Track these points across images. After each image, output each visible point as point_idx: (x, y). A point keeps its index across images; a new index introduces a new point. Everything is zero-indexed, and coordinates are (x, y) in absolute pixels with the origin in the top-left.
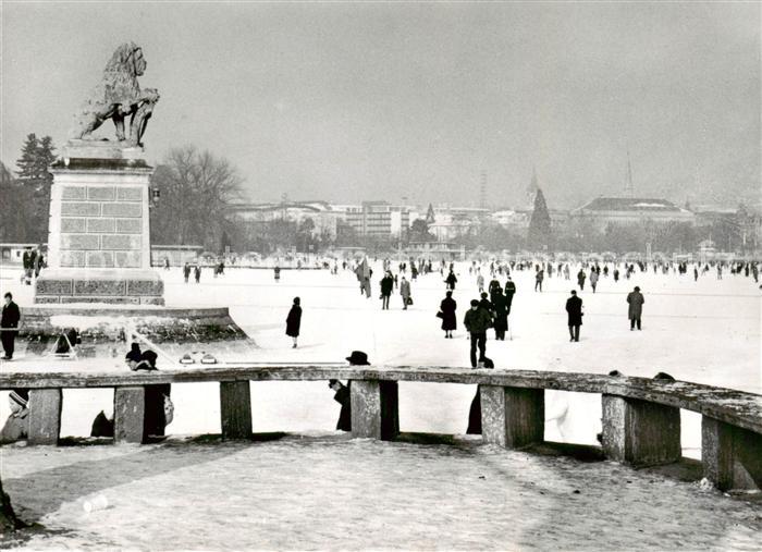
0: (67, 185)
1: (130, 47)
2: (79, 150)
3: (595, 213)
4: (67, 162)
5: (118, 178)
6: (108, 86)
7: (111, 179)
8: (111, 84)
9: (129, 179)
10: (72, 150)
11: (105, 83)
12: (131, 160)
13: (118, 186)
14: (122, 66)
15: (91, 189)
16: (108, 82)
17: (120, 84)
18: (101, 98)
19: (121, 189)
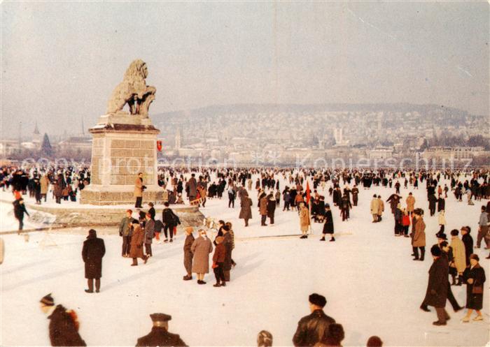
0: (113, 139)
1: (141, 63)
2: (117, 119)
3: (71, 144)
4: (113, 126)
5: (140, 135)
6: (130, 84)
7: (137, 135)
8: (132, 83)
9: (145, 136)
10: (113, 119)
11: (127, 82)
12: (146, 126)
13: (140, 140)
14: (138, 73)
15: (127, 141)
16: (129, 82)
17: (137, 83)
18: (126, 90)
19: (142, 142)
